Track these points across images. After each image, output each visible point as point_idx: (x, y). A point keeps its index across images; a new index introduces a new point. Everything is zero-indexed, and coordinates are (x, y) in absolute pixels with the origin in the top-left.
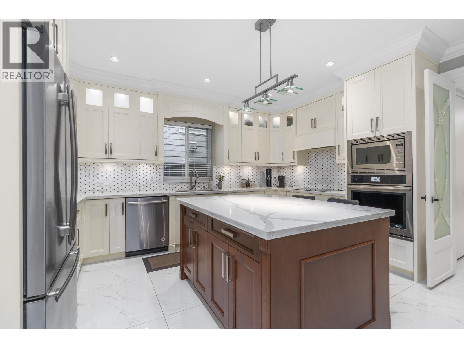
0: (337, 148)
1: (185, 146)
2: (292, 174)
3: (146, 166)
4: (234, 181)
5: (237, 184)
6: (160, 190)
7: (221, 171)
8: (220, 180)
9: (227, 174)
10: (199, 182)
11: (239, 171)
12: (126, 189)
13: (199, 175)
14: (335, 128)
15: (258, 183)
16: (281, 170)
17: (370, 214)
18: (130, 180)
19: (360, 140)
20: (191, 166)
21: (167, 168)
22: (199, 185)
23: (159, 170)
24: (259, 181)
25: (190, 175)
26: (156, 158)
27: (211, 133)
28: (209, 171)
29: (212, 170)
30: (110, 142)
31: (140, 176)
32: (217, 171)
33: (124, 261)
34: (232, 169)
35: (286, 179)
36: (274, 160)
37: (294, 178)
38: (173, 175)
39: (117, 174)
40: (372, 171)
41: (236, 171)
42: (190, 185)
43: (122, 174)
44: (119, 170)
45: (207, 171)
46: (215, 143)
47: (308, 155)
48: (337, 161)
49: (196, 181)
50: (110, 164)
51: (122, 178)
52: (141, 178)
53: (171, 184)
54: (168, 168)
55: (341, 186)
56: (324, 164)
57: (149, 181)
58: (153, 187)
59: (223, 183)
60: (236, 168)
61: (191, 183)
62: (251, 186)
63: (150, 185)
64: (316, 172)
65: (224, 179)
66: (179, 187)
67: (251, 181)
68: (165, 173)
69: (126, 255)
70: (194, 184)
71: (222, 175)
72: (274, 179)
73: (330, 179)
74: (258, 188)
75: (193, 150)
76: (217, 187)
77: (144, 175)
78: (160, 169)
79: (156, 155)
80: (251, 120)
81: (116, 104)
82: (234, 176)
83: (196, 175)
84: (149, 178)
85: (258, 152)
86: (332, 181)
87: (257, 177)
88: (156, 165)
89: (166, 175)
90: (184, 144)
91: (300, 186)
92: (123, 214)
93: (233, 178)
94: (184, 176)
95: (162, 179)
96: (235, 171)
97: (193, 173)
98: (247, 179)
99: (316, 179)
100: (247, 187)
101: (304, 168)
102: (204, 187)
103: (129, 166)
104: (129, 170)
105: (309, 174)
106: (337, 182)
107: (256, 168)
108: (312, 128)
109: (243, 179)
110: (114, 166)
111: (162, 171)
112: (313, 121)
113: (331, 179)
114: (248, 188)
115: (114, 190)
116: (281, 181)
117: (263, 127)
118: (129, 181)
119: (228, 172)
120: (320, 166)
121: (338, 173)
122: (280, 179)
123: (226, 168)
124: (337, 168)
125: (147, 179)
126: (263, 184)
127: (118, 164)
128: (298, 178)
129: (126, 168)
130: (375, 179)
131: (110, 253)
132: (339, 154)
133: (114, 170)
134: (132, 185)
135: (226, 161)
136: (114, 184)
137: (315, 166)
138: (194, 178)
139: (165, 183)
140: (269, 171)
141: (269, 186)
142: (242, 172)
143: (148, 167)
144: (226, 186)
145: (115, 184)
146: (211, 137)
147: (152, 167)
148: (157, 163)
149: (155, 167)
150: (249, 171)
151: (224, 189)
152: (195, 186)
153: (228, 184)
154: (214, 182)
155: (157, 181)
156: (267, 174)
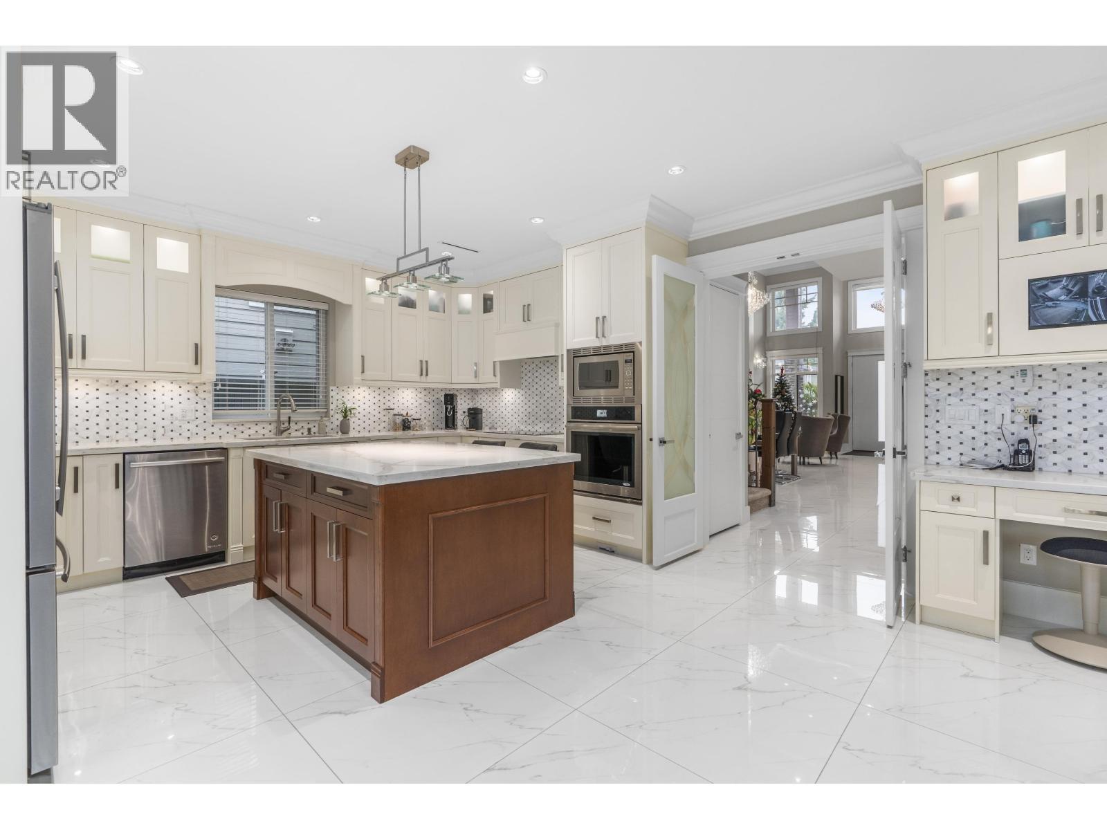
1: (263, 340)
2: (496, 404)
3: (169, 386)
4: (376, 419)
5: (383, 425)
6: (205, 437)
7: (347, 397)
8: (345, 416)
9: (360, 403)
10: (298, 421)
11: (388, 398)
12: (118, 437)
13: (297, 405)
14: (557, 326)
15: (429, 421)
16: (476, 397)
17: (541, 457)
18: (130, 415)
19: (584, 349)
20: (280, 387)
21: (221, 390)
22: (296, 427)
23: (202, 395)
24: (431, 418)
25: (276, 405)
26: (196, 369)
27: (326, 318)
28: (321, 397)
29: (327, 396)
30: (81, 333)
31: (154, 407)
32: (339, 397)
33: (121, 587)
34: (373, 394)
35: (484, 415)
36: (460, 379)
37: (499, 412)
38: (234, 405)
39: (94, 403)
40: (598, 400)
41: (381, 398)
42: (278, 427)
43: (107, 403)
44: (101, 394)
45: (315, 397)
46: (335, 340)
47: (523, 369)
48: (561, 383)
49: (289, 418)
50: (77, 380)
51: (108, 411)
52: (157, 411)
53: (230, 425)
54: (224, 390)
57: (176, 419)
58: (189, 430)
59: (351, 423)
60: (381, 391)
61: (279, 421)
62: (414, 427)
63: (180, 426)
64: (534, 401)
65: (354, 414)
66: (252, 432)
67: (412, 417)
68: (216, 400)
69: (124, 575)
70: (286, 425)
71: (349, 405)
72: (462, 414)
74: (427, 432)
75: (285, 348)
76: (339, 430)
77: (165, 406)
78: (205, 391)
79: (196, 363)
80: (413, 296)
81: (96, 249)
82: (376, 407)
83: (290, 405)
84: (177, 411)
85: (427, 362)
87: (426, 410)
88: (194, 384)
89: (218, 405)
90: (262, 334)
91: (509, 427)
92: (117, 486)
93: (374, 413)
94: (261, 408)
95: (210, 414)
96: (378, 398)
97: (284, 401)
98: (405, 414)
99: (534, 413)
100: (404, 430)
102: (309, 430)
103: (127, 386)
104: (127, 394)
105: (523, 404)
107: (424, 393)
108: (524, 321)
109: (395, 415)
110: (87, 385)
111: (210, 397)
112: (526, 307)
114: (406, 432)
115: (88, 438)
116: (473, 418)
117: (438, 311)
118: (127, 419)
119: (362, 400)
120: (540, 389)
122: (472, 414)
123: (358, 391)
125: (172, 415)
126: (439, 423)
127: (97, 381)
128: (505, 412)
129: (117, 390)
130: (602, 413)
131: (86, 571)
133: (87, 394)
134: (133, 427)
135: (357, 377)
136: (87, 424)
137: (532, 389)
138: (286, 412)
139: (217, 423)
140: (450, 399)
141: (451, 428)
142: (395, 401)
143: (175, 387)
144: (358, 428)
145: (91, 424)
146: (326, 326)
147: (186, 387)
148: (196, 379)
149: (191, 388)
150: (409, 398)
151: (352, 434)
152: (288, 429)
153: (363, 425)
154: (333, 419)
155: (197, 418)
156: (446, 404)
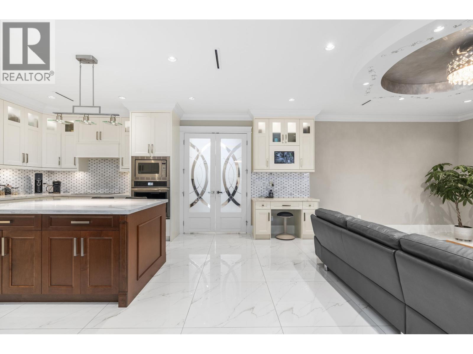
0: (121, 160)
2: (69, 179)
14: (119, 144)
15: (22, 189)
19: (141, 157)
24: (23, 187)
35: (61, 185)
37: (71, 184)
40: (149, 178)
47: (90, 163)
48: (121, 170)
55: (121, 190)
56: (106, 171)
62: (13, 193)
64: (98, 178)
67: (11, 187)
73: (111, 184)
74: (21, 196)
80: (17, 115)
85: (27, 155)
86: (114, 185)
87: (19, 182)
98: (6, 185)
99: (98, 184)
100: (6, 194)
101: (85, 173)
105: (90, 179)
106: (118, 187)
108: (97, 139)
112: (98, 133)
113: (113, 184)
114: (8, 196)
116: (56, 187)
117: (34, 126)
120: (102, 172)
121: (119, 180)
122: (56, 184)
124: (118, 175)
128: (76, 184)
130: (150, 184)
132: (122, 165)
137: (96, 172)
140: (39, 176)
141: (39, 193)
150: (8, 175)
156: (36, 179)
